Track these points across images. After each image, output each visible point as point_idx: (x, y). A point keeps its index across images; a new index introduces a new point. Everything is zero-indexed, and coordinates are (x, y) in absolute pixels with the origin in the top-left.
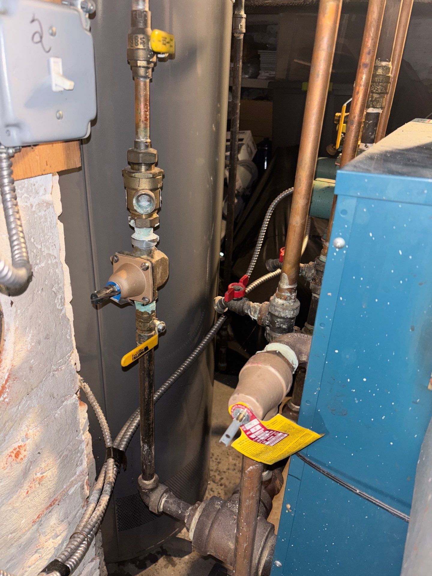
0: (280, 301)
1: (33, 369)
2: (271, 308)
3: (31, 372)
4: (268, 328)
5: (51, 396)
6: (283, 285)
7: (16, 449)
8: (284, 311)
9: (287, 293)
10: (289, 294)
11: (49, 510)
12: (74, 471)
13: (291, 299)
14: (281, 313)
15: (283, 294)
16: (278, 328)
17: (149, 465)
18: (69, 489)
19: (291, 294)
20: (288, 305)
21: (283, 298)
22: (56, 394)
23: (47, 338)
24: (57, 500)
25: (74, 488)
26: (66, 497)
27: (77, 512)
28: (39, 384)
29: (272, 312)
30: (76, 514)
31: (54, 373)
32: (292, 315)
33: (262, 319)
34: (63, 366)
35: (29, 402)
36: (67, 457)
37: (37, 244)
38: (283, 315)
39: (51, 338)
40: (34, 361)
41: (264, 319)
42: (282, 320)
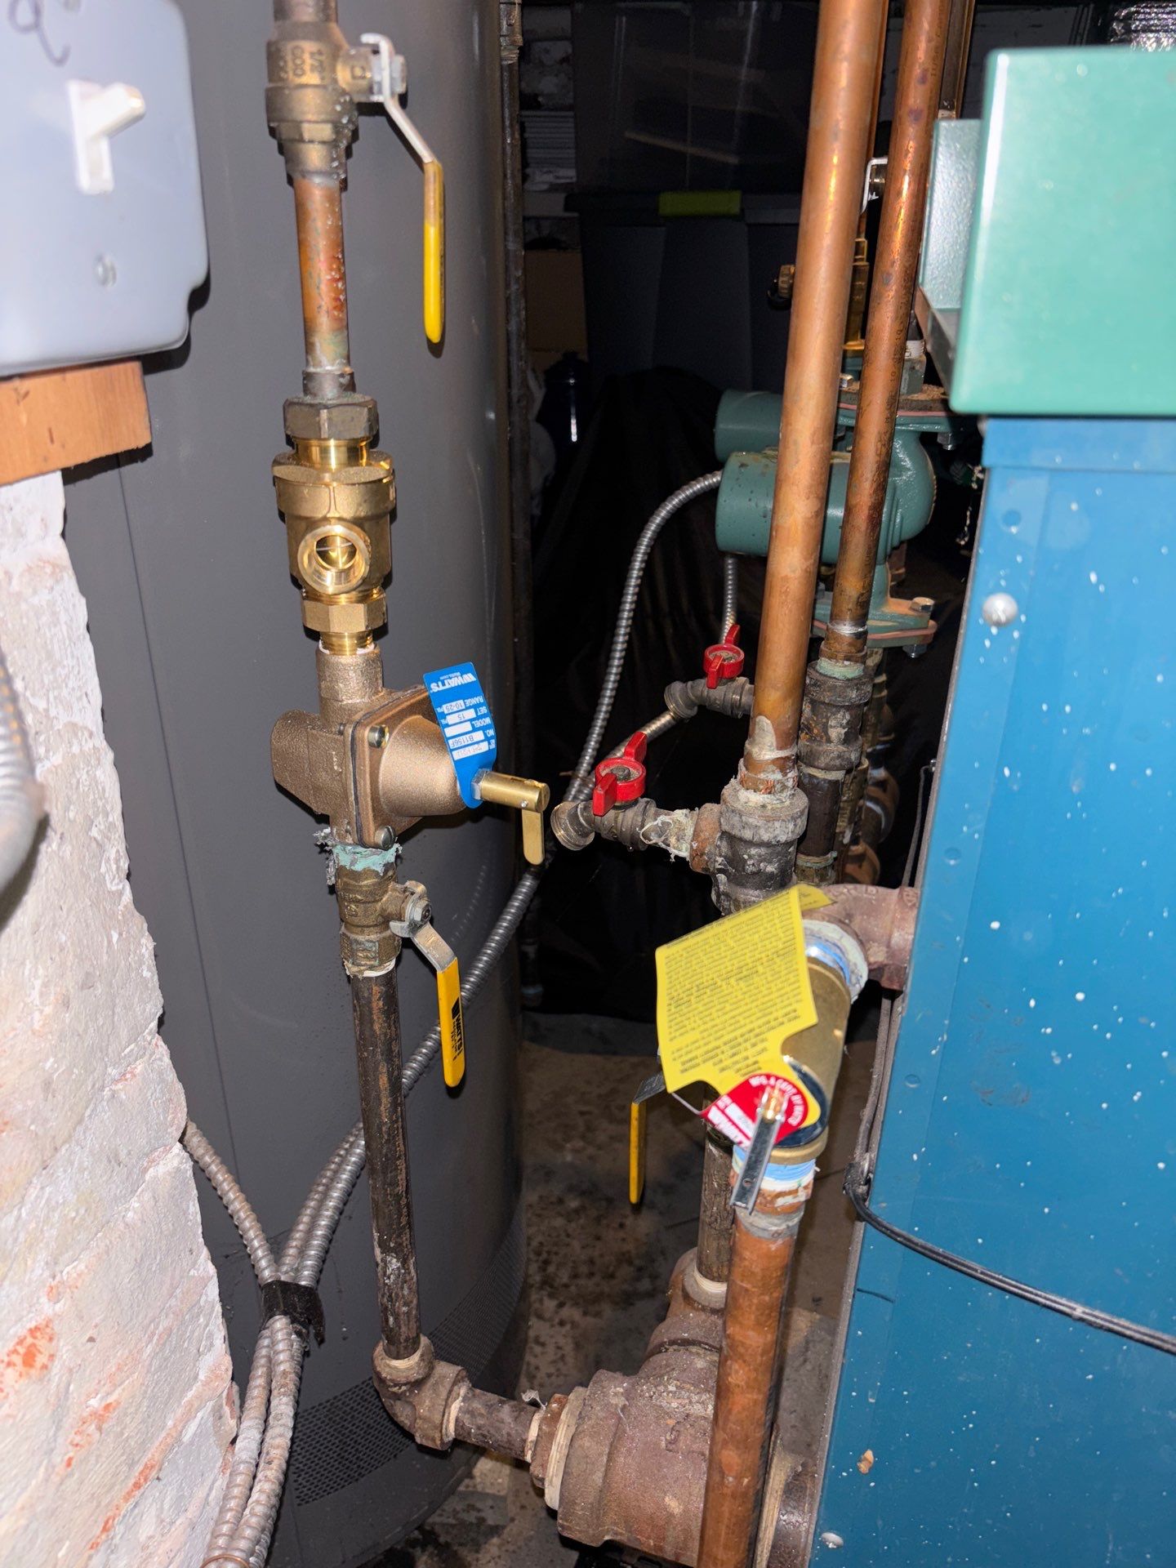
0: (755, 798)
1: (53, 1086)
2: (728, 820)
3: (50, 1096)
4: (722, 877)
5: (110, 1162)
6: (761, 749)
7: (25, 1338)
8: (770, 824)
9: (773, 772)
10: (778, 776)
11: (132, 1501)
12: (191, 1370)
13: (784, 787)
14: (762, 831)
15: (762, 776)
16: (753, 874)
17: (404, 1312)
18: (184, 1427)
19: (785, 774)
20: (779, 806)
21: (761, 787)
22: (125, 1151)
23: (87, 984)
24: (153, 1467)
25: (197, 1421)
26: (177, 1453)
27: (211, 1489)
28: (74, 1129)
29: (735, 832)
30: (208, 1495)
31: (113, 1087)
32: (790, 835)
33: (702, 855)
34: (138, 1063)
35: (48, 1190)
36: (169, 1336)
37: (33, 695)
38: (766, 837)
39: (98, 985)
40: (55, 1062)
41: (710, 853)
42: (763, 851)
